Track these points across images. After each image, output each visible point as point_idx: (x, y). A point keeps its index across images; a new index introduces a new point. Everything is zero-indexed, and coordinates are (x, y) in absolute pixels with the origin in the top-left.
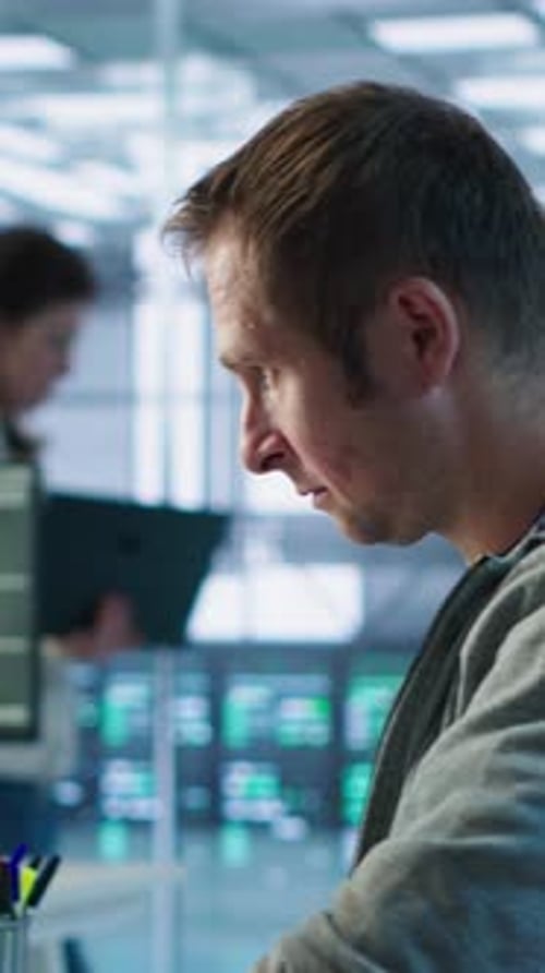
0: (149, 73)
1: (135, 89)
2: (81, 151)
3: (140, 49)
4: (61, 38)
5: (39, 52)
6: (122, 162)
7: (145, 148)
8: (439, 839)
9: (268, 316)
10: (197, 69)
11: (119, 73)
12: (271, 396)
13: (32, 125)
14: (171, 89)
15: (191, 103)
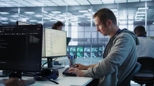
0: (66, 13)
1: (65, 14)
2: (61, 18)
3: (65, 12)
4: (60, 11)
5: (59, 12)
6: (64, 18)
7: (65, 18)
8: (114, 53)
9: (100, 22)
10: (68, 13)
11: (64, 13)
12: (99, 27)
13: (59, 16)
14: (67, 14)
15: (68, 15)
